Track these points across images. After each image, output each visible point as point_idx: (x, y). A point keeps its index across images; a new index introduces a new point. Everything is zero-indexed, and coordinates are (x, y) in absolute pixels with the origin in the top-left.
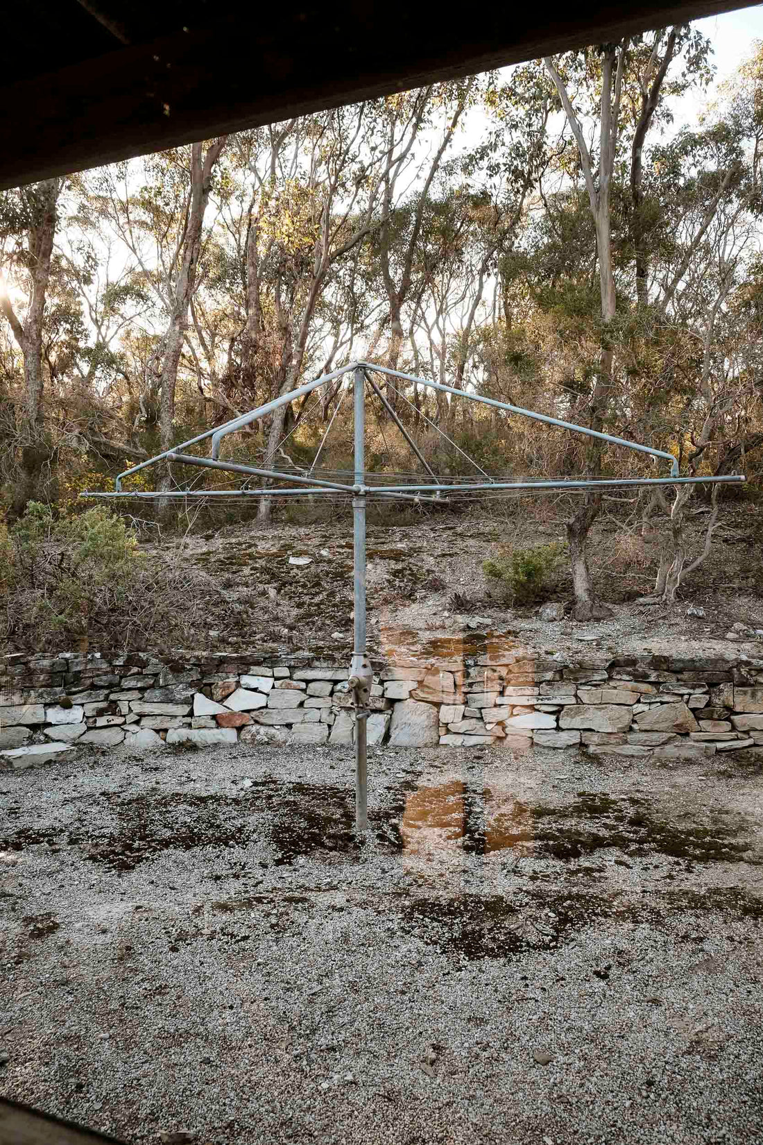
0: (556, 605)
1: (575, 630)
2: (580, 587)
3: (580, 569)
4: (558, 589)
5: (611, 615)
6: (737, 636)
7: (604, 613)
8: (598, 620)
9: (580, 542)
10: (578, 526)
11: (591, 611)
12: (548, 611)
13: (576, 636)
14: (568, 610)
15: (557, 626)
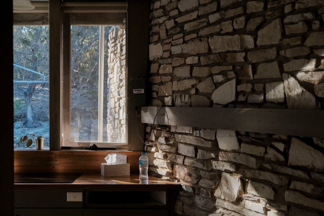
0: (20, 122)
1: (26, 131)
2: (29, 116)
3: (29, 108)
4: (22, 117)
5: (41, 126)
6: (84, 131)
7: (38, 125)
8: (35, 127)
9: (29, 98)
10: (28, 93)
11: (33, 124)
12: (17, 124)
13: (26, 133)
14: (24, 124)
15: (20, 130)
